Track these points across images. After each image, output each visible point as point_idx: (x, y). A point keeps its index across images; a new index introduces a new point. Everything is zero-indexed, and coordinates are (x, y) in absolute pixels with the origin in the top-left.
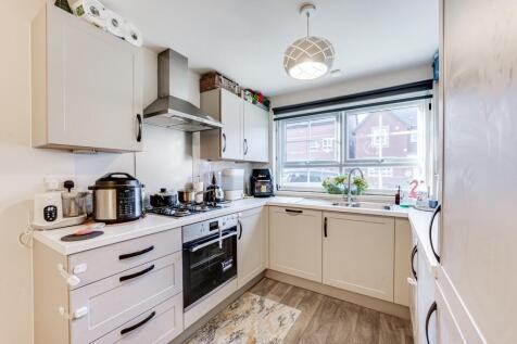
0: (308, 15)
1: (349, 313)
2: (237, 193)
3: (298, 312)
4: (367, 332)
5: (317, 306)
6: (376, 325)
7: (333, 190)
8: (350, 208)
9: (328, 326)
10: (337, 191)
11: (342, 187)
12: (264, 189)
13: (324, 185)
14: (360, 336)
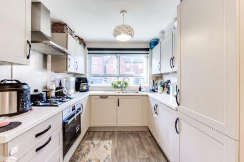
0: (124, 15)
1: (129, 135)
2: (72, 91)
3: (111, 141)
4: (137, 139)
5: (116, 137)
6: (139, 137)
7: (116, 87)
8: (125, 94)
9: (125, 142)
10: (117, 87)
11: (119, 85)
12: (85, 88)
13: (112, 85)
14: (136, 142)
